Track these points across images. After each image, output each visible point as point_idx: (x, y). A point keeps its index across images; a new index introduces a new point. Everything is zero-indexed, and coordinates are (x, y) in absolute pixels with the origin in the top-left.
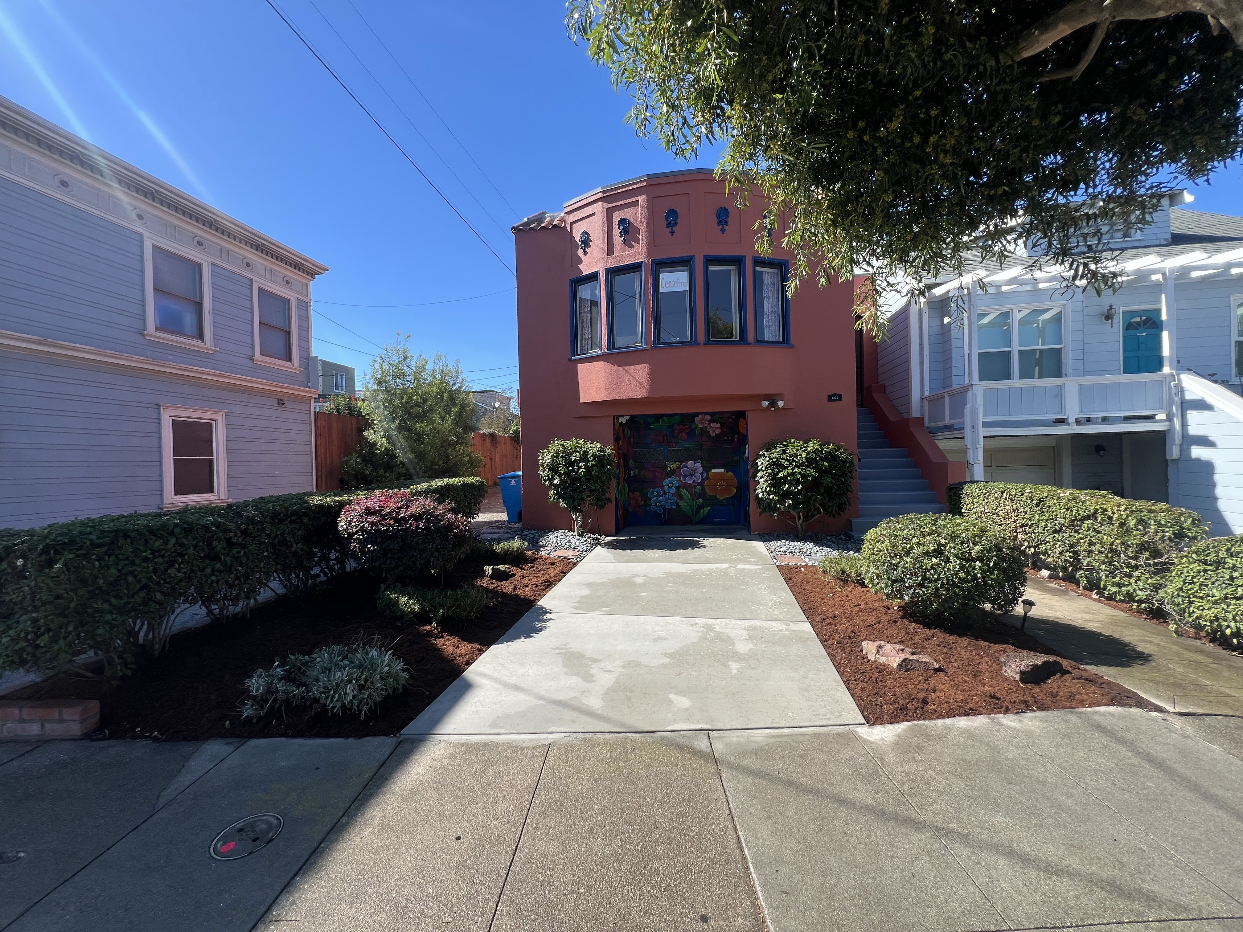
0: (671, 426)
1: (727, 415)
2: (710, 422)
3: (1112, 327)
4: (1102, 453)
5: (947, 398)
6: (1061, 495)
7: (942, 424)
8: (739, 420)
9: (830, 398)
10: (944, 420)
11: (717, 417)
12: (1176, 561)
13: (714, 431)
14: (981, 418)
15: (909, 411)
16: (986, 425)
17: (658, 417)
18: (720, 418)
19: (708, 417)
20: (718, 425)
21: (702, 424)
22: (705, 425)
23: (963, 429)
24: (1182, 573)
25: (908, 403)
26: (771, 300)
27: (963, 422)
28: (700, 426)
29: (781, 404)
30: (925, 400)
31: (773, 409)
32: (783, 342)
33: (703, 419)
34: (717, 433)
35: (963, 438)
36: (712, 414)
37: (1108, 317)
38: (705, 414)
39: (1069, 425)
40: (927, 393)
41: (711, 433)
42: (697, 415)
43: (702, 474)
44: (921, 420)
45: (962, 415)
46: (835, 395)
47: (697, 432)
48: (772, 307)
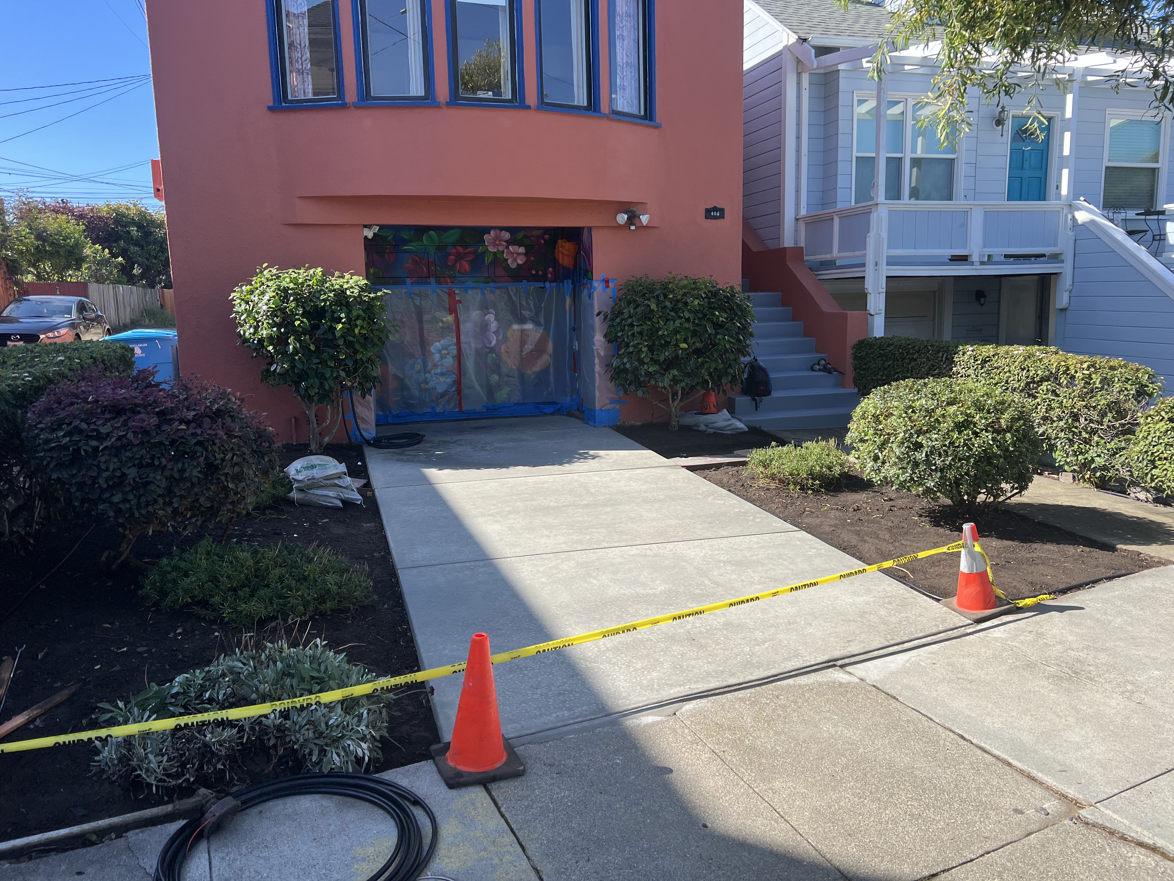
0: (441, 248)
1: (537, 233)
2: (509, 243)
3: (1002, 135)
4: (982, 300)
5: (836, 221)
6: (1016, 352)
7: (827, 257)
8: (556, 243)
9: (709, 213)
10: (831, 253)
11: (520, 235)
12: (1142, 421)
13: (515, 259)
14: (886, 252)
15: (778, 237)
16: (892, 262)
17: (420, 231)
18: (525, 237)
19: (507, 235)
20: (522, 250)
21: (495, 245)
22: (501, 248)
23: (864, 265)
24: (1149, 434)
25: (778, 223)
26: (626, 42)
27: (864, 255)
28: (491, 249)
29: (644, 219)
30: (801, 221)
31: (633, 228)
32: (645, 117)
33: (497, 238)
34: (520, 262)
35: (864, 277)
36: (512, 230)
37: (999, 122)
38: (502, 229)
39: (972, 263)
40: (803, 212)
41: (509, 261)
42: (487, 230)
43: (496, 333)
44: (798, 251)
45: (863, 245)
46: (715, 209)
47: (488, 259)
48: (627, 56)
